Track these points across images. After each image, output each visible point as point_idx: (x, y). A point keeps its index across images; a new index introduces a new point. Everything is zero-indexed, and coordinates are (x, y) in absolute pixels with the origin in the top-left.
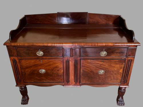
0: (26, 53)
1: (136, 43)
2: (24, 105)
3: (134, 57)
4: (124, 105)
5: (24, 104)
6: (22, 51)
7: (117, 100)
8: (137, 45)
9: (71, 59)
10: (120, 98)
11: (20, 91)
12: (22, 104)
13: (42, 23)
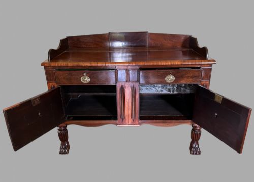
0: (67, 79)
1: (210, 61)
2: (63, 155)
3: (209, 81)
4: (200, 154)
5: (63, 153)
6: (62, 76)
7: (191, 147)
8: (212, 64)
9: (126, 86)
10: (194, 143)
11: (59, 134)
12: (60, 153)
13: (88, 47)
